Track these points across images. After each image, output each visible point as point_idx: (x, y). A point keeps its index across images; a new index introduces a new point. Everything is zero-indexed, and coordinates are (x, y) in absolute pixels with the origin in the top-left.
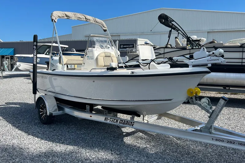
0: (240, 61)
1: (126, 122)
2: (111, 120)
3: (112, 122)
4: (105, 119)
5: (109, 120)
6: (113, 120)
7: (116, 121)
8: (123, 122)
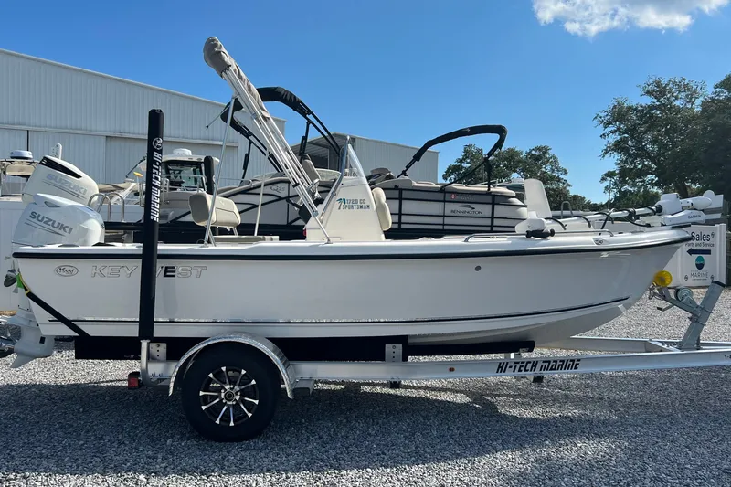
0: (440, 220)
1: (559, 363)
2: (518, 366)
3: (520, 371)
4: (499, 367)
5: (510, 367)
6: (524, 365)
7: (533, 366)
8: (552, 363)
